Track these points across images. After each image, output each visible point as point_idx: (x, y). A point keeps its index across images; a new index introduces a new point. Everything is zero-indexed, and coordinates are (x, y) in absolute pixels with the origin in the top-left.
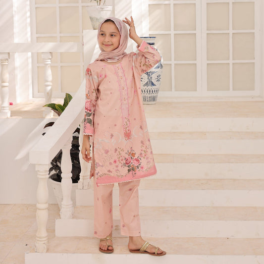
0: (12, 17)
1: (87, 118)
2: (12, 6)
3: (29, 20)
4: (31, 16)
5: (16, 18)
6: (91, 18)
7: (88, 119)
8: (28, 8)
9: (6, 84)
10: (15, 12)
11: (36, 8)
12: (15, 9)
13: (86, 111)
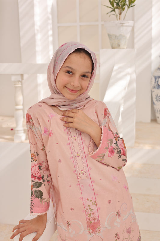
0: (34, 36)
1: (34, 190)
2: (33, 25)
3: (51, 39)
4: (53, 35)
5: (39, 37)
6: (110, 36)
7: (36, 191)
8: (50, 27)
9: (20, 107)
10: (37, 30)
11: (58, 27)
12: (37, 27)
13: (33, 179)
